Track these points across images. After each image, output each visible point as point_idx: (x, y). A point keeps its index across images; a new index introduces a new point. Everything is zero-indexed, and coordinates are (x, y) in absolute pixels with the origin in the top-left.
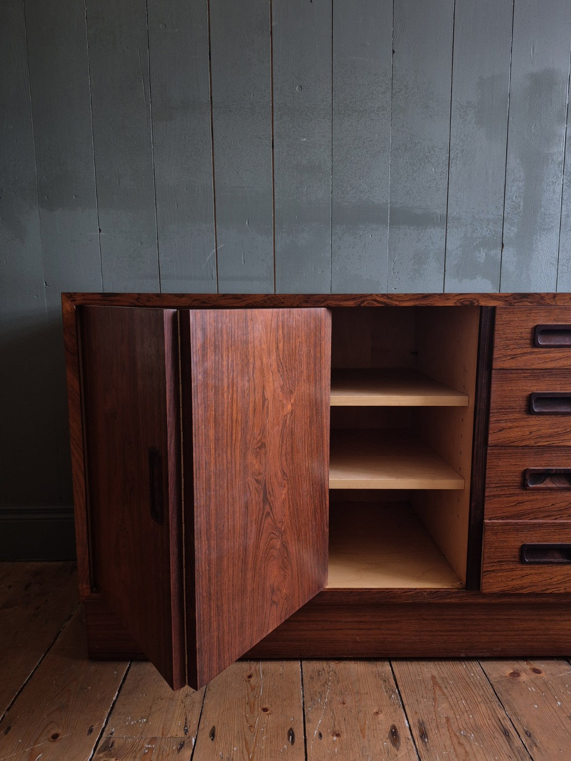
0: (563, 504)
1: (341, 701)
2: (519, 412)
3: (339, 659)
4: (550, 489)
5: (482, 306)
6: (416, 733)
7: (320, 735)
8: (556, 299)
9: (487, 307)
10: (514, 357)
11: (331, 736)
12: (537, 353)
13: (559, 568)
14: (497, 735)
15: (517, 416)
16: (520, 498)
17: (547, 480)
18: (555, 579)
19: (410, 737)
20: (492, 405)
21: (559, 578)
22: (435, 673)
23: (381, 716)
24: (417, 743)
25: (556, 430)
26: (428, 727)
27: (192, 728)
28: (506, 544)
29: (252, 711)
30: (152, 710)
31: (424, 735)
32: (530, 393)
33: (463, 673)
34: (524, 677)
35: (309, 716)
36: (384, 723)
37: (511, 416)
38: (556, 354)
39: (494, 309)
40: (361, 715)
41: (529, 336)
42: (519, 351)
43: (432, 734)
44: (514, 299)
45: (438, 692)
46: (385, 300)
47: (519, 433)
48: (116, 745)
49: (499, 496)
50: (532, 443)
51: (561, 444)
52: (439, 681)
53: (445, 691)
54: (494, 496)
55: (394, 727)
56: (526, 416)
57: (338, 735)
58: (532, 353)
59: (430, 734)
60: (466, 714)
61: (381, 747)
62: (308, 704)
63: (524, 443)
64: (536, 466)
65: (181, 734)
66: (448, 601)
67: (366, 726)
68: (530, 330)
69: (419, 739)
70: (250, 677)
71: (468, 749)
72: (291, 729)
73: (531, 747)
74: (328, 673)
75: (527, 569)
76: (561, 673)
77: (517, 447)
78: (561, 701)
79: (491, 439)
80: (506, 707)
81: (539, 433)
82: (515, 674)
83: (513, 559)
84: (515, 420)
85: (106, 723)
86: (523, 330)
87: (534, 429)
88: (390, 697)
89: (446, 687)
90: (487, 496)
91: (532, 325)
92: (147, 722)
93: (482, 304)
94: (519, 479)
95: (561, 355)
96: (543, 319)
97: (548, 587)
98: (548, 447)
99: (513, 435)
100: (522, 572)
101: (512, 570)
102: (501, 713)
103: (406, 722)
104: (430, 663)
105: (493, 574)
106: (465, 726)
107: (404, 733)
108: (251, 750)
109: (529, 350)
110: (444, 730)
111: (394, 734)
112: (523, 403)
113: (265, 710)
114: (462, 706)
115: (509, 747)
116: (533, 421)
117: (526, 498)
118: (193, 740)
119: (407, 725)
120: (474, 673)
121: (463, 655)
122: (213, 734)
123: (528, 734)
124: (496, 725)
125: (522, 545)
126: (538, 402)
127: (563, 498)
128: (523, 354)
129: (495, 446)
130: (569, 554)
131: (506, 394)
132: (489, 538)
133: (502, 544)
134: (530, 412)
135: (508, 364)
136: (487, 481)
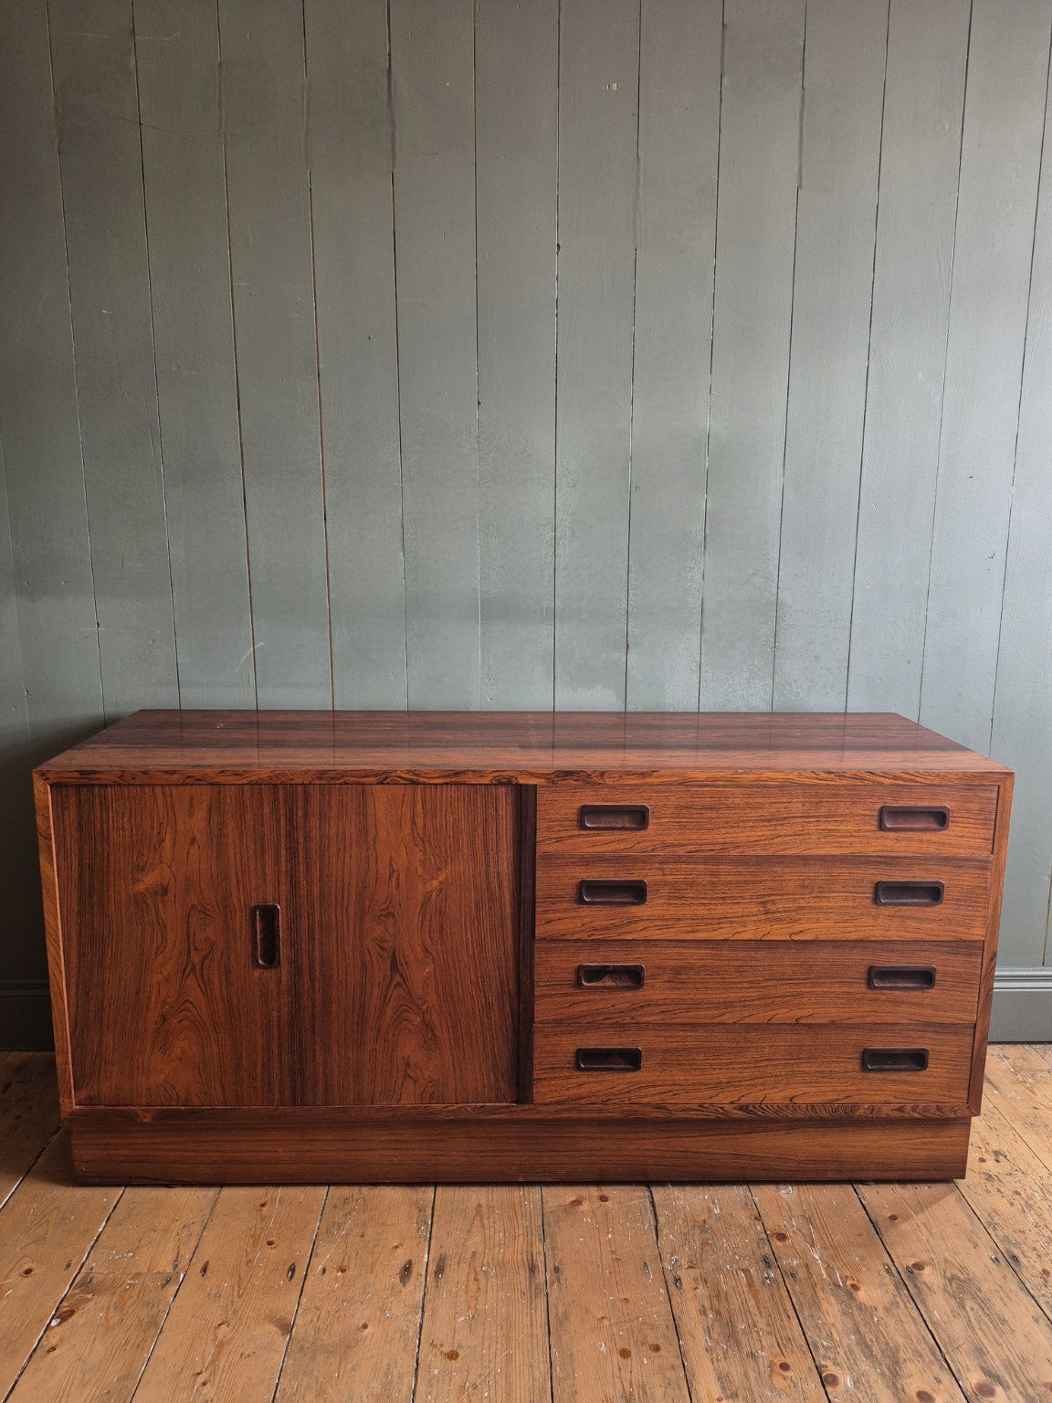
0: (624, 1005)
1: (360, 1233)
2: (569, 901)
3: (375, 1184)
4: (608, 988)
5: (521, 785)
6: (432, 1268)
7: (324, 1270)
8: (605, 777)
9: (527, 785)
10: (560, 840)
11: (335, 1271)
12: (588, 836)
13: (621, 1076)
14: (521, 1271)
15: (565, 905)
16: (574, 998)
17: (606, 978)
18: (618, 1088)
19: (424, 1273)
20: (538, 893)
21: (621, 1087)
22: (483, 1201)
23: (399, 1251)
24: (428, 1279)
25: (612, 922)
26: (448, 1262)
27: (183, 1263)
28: (558, 1048)
29: (254, 1245)
30: (143, 1241)
31: (440, 1270)
32: (579, 880)
33: (517, 1201)
34: (585, 1206)
35: (319, 1250)
36: (400, 1258)
37: (559, 906)
38: (607, 837)
39: (536, 785)
40: (378, 1249)
41: (575, 817)
42: (565, 834)
43: (450, 1272)
44: (557, 776)
45: (477, 1222)
46: (412, 777)
47: (570, 925)
48: (94, 1281)
49: (551, 996)
50: (585, 936)
51: (618, 938)
52: (484, 1210)
53: (486, 1222)
54: (545, 996)
55: (410, 1262)
56: (576, 906)
57: (343, 1271)
58: (579, 836)
59: (447, 1270)
60: (497, 1248)
61: (388, 1283)
62: (320, 1237)
63: (576, 937)
64: (592, 962)
65: (169, 1269)
66: (496, 1116)
67: (379, 1262)
68: (576, 811)
69: (433, 1275)
70: (263, 1205)
71: (482, 1285)
72: (294, 1264)
73: (552, 1283)
74: (357, 1201)
75: (584, 1077)
76: (631, 1200)
77: (569, 940)
78: (613, 1233)
79: (539, 932)
80: (548, 1240)
81: (592, 925)
82: (578, 1202)
83: (568, 1066)
84: (565, 910)
85: (87, 1258)
86: (568, 811)
87: (587, 920)
88: (419, 1229)
89: (488, 1218)
90: (539, 996)
91: (579, 805)
92: (133, 1256)
93: (521, 782)
94: (572, 977)
95: (613, 838)
96: (591, 799)
97: (610, 1097)
98: (604, 941)
99: (562, 927)
100: (578, 1080)
101: (566, 1078)
102: (538, 1247)
103: (426, 1256)
104: (482, 1188)
105: (545, 1083)
106: (490, 1261)
107: (419, 1269)
108: (244, 1285)
109: (576, 833)
110: (465, 1266)
111: (407, 1270)
112: (572, 891)
113: (270, 1243)
114: (497, 1239)
115: (528, 1283)
116: (585, 911)
117: (581, 998)
118: (182, 1276)
119: (426, 1260)
120: (529, 1202)
121: (521, 1180)
122: (204, 1270)
123: (557, 1270)
124: (525, 1259)
125: (578, 1050)
126: (591, 891)
127: (625, 999)
128: (570, 837)
129: (543, 940)
130: (632, 1059)
131: (553, 881)
132: (539, 1041)
133: (553, 1048)
134: (581, 901)
135: (553, 848)
136: (536, 978)
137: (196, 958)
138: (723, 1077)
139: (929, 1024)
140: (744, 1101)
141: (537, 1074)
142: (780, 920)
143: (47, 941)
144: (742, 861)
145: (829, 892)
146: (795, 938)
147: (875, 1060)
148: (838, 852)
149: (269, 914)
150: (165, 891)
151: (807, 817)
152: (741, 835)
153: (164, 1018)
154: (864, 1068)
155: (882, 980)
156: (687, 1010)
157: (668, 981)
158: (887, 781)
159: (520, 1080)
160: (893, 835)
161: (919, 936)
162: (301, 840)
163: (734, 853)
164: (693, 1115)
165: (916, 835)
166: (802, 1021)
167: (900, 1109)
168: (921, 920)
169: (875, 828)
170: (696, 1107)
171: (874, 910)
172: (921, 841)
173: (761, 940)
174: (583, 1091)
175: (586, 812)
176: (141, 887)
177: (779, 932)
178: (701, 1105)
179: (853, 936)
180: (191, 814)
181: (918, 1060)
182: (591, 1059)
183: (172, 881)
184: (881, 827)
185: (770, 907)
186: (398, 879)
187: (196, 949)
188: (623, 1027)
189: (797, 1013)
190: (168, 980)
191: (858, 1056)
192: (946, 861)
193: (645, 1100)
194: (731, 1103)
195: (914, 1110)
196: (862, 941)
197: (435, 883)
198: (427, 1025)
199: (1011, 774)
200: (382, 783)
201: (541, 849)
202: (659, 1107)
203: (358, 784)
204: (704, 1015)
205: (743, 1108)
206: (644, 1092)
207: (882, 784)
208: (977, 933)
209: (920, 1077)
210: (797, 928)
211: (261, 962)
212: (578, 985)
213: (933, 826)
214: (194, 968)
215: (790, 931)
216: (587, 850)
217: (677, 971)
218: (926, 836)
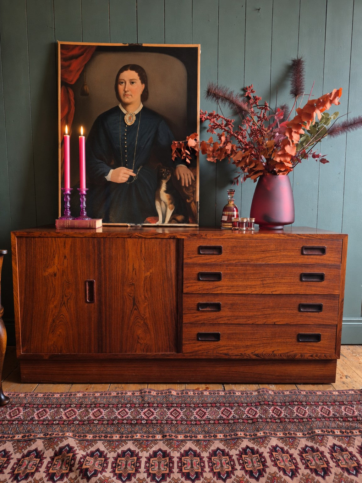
0: (214, 317)
2: (195, 280)
3: (127, 383)
4: (208, 311)
5: (178, 239)
8: (207, 236)
9: (180, 239)
10: (191, 258)
12: (201, 257)
13: (213, 343)
15: (193, 281)
16: (197, 315)
17: (208, 307)
20: (184, 277)
21: (213, 347)
25: (210, 287)
28: (191, 333)
32: (198, 272)
38: (208, 257)
39: (183, 239)
41: (197, 250)
42: (193, 256)
44: (191, 235)
46: (140, 235)
47: (195, 288)
49: (189, 313)
50: (200, 292)
51: (212, 293)
54: (186, 313)
56: (197, 281)
58: (198, 257)
63: (197, 292)
64: (203, 302)
66: (170, 357)
68: (197, 248)
70: (87, 389)
74: (120, 388)
75: (200, 343)
77: (195, 294)
79: (185, 290)
81: (203, 288)
82: (198, 388)
83: (195, 339)
84: (193, 283)
86: (194, 248)
87: (201, 286)
90: (184, 314)
91: (198, 246)
93: (178, 237)
94: (196, 307)
95: (210, 257)
96: (202, 244)
97: (209, 351)
98: (207, 294)
99: (192, 289)
100: (198, 344)
101: (194, 343)
104: (164, 385)
105: (187, 345)
109: (197, 255)
112: (196, 276)
116: (201, 283)
117: (199, 314)
121: (178, 382)
125: (198, 333)
126: (202, 276)
127: (214, 315)
128: (195, 257)
129: (186, 293)
130: (217, 337)
131: (189, 273)
132: (185, 330)
133: (189, 332)
134: (199, 280)
135: (189, 261)
136: (184, 307)
137: (65, 299)
138: (249, 344)
139: (320, 325)
140: (256, 352)
141: (184, 342)
142: (268, 287)
143: (14, 293)
144: (255, 265)
145: (285, 277)
146: (274, 293)
147: (302, 338)
148: (288, 262)
149: (91, 284)
150: (55, 275)
151: (277, 250)
152: (254, 257)
153: (54, 321)
154: (298, 341)
155: (304, 309)
156: (236, 319)
157: (229, 309)
158: (304, 238)
159: (178, 344)
160: (306, 256)
161: (315, 293)
162: (103, 257)
163: (252, 263)
164: (238, 357)
165: (315, 257)
166: (276, 323)
167: (312, 356)
168: (317, 287)
169: (300, 254)
170: (239, 354)
171: (301, 283)
172: (316, 259)
173: (261, 294)
174: (200, 348)
175: (200, 248)
176: (47, 274)
177: (268, 291)
178: (241, 354)
179: (293, 293)
180: (65, 248)
181: (318, 338)
182: (202, 336)
183: (58, 271)
184: (302, 254)
185: (265, 282)
186: (135, 272)
187: (66, 296)
188: (214, 325)
189: (275, 320)
190: (55, 307)
191: (296, 336)
192: (325, 266)
193: (221, 352)
194: (252, 353)
195: (317, 356)
196: (297, 294)
197: (149, 273)
198: (146, 324)
199: (347, 235)
200: (130, 238)
201: (185, 261)
202: (226, 354)
203: (122, 238)
204: (242, 321)
205: (257, 355)
206: (221, 349)
207: (302, 238)
208: (337, 292)
209: (318, 344)
210: (274, 290)
211: (88, 301)
212: (198, 310)
213: (321, 253)
214: (64, 303)
215: (272, 290)
216: (201, 262)
217: (232, 305)
218: (318, 257)
